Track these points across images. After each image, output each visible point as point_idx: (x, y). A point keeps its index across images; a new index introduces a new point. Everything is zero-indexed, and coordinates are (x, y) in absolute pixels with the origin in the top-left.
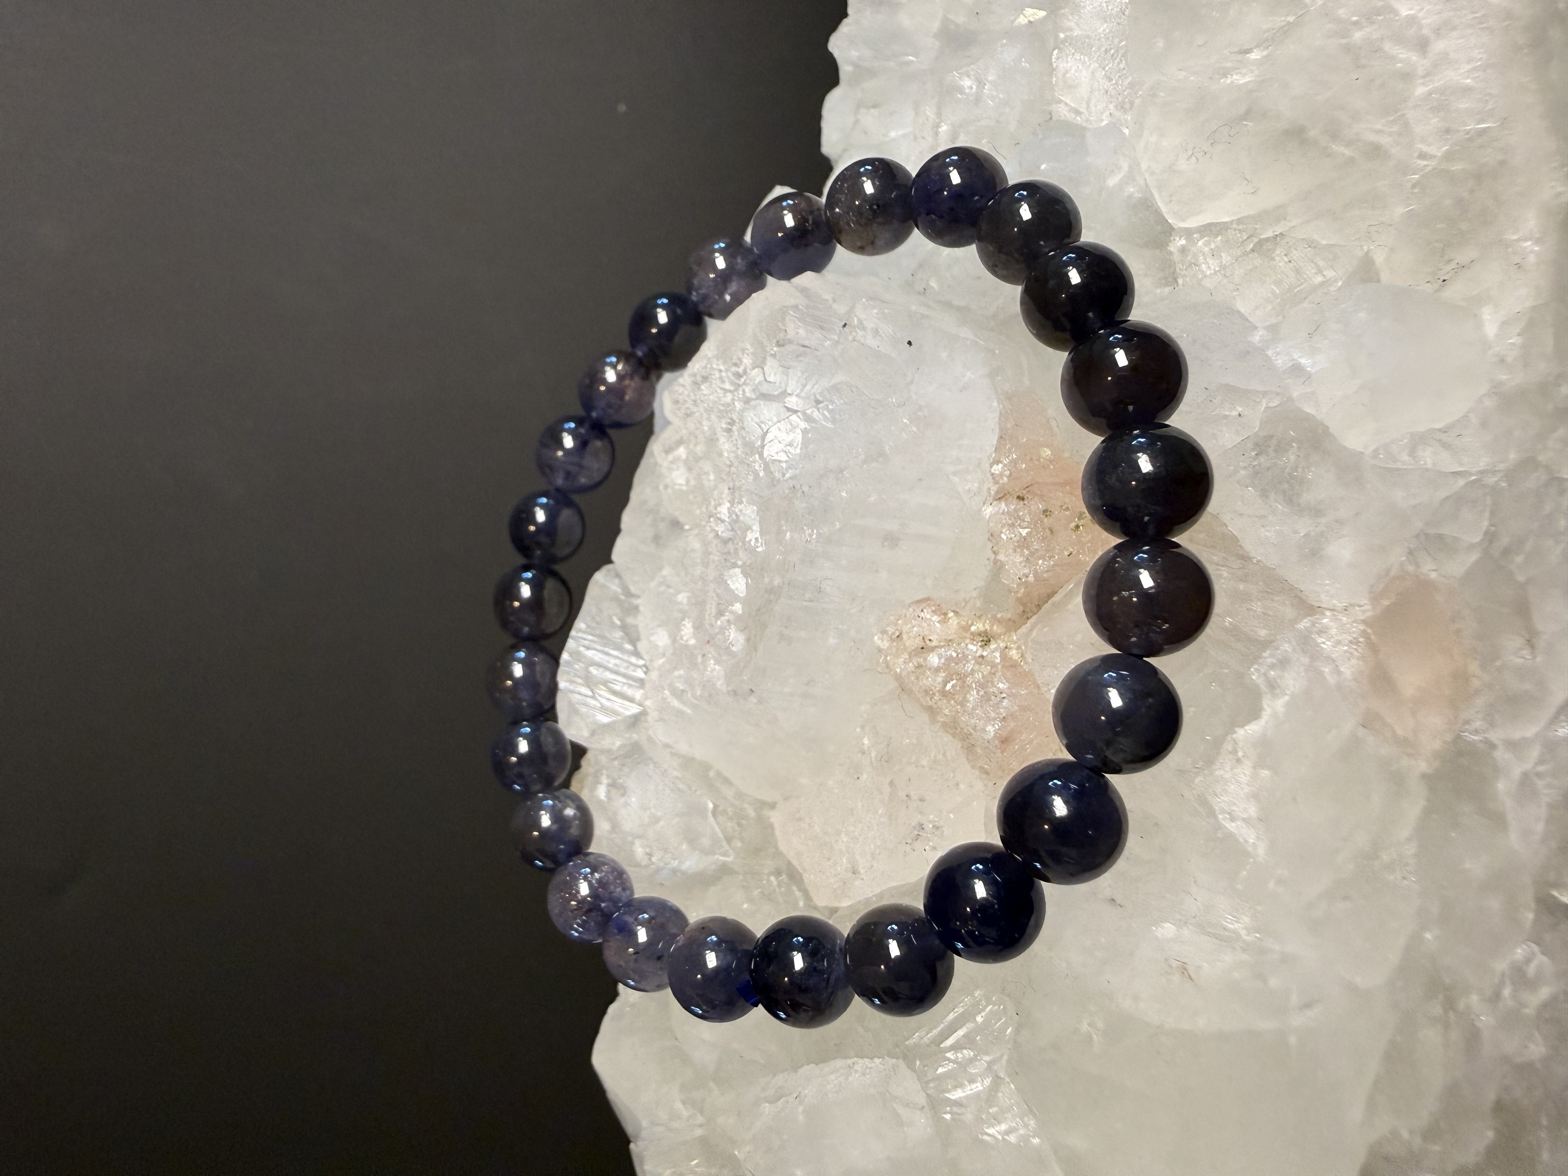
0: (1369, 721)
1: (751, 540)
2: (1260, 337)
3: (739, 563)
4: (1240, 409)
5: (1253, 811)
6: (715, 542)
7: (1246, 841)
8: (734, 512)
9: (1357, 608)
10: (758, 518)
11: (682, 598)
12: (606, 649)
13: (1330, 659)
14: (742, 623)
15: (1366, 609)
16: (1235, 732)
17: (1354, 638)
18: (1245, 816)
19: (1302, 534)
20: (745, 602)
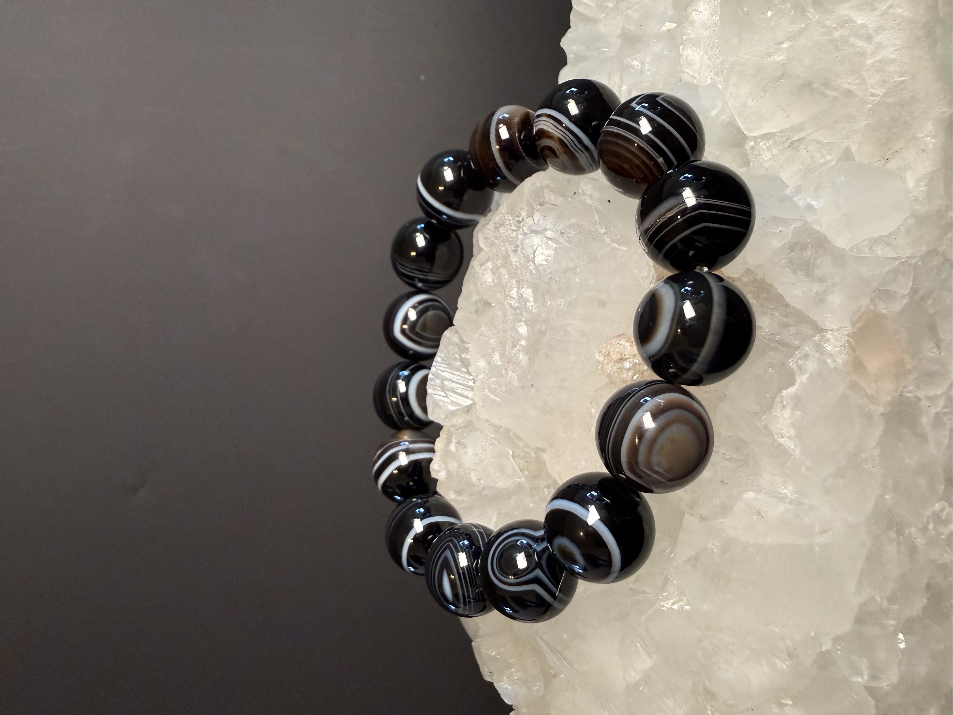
0: (853, 386)
1: (529, 306)
2: (790, 191)
3: (524, 319)
4: (781, 228)
5: (792, 432)
6: (510, 309)
7: (789, 448)
8: (519, 292)
9: (845, 328)
10: (533, 295)
11: (492, 341)
12: (452, 371)
13: (830, 355)
14: (526, 350)
15: (849, 329)
16: (781, 392)
17: (843, 344)
18: (788, 435)
19: (815, 291)
20: (527, 339)
